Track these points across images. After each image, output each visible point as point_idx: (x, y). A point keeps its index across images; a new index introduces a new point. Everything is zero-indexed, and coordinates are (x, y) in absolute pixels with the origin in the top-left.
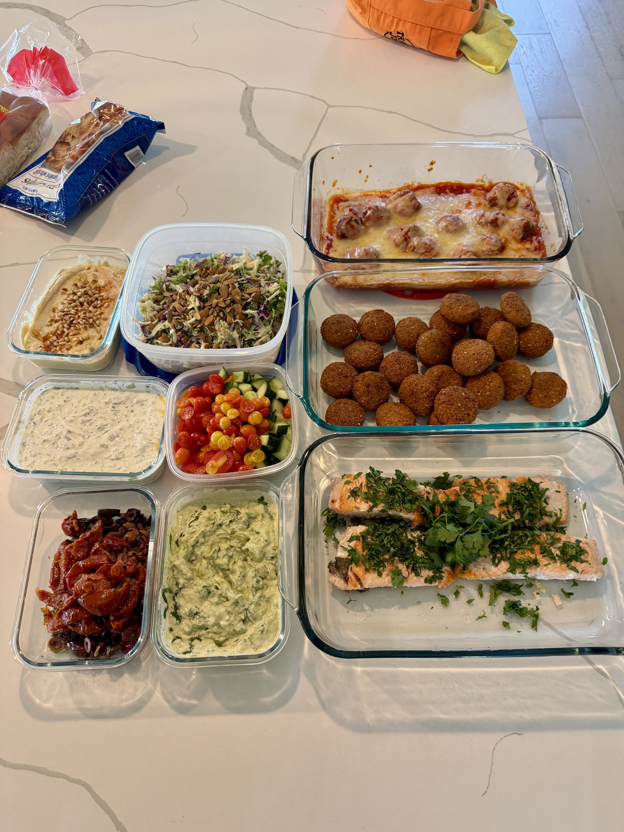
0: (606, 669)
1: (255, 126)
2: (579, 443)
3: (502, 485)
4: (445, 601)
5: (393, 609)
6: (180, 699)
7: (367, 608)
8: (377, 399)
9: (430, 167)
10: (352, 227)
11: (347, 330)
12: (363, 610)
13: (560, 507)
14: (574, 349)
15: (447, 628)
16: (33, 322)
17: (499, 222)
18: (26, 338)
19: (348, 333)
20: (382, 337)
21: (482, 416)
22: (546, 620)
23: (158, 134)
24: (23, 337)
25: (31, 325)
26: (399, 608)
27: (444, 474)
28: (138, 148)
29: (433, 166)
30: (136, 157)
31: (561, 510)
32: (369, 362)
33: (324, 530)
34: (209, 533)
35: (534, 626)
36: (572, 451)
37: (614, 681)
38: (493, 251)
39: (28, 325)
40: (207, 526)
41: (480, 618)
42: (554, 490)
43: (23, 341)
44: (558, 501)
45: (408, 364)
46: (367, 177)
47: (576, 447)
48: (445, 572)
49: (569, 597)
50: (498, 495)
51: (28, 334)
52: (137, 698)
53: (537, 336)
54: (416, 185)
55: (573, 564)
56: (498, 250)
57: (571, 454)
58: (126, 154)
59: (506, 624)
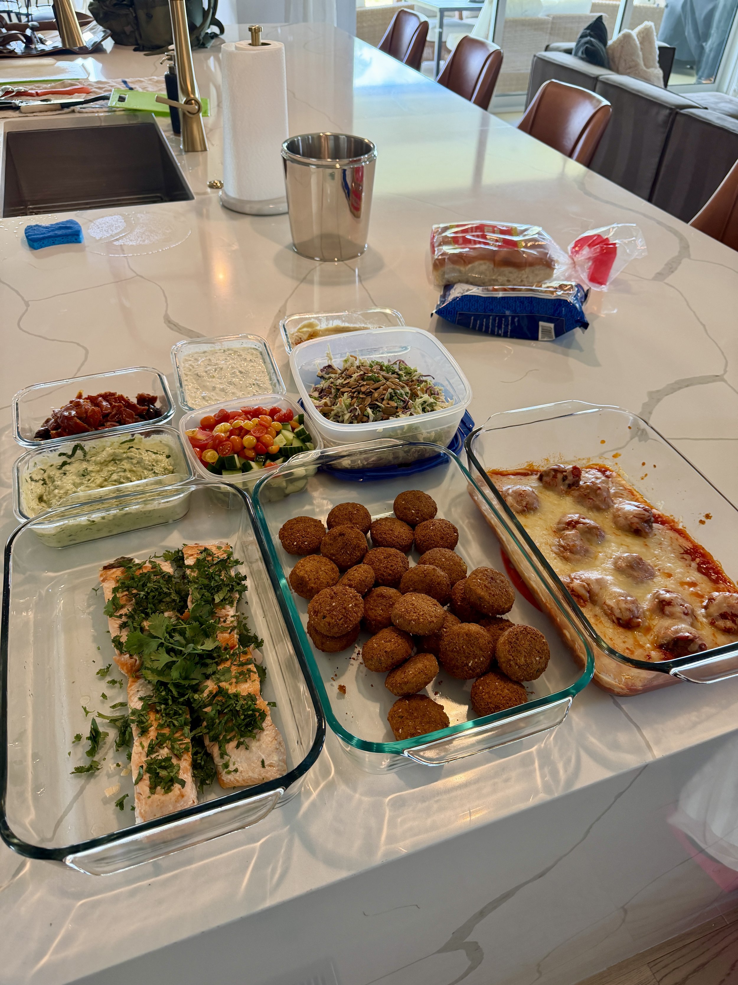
0: (24, 874)
1: (667, 395)
2: (366, 799)
3: (248, 688)
4: (103, 673)
5: (92, 631)
6: (5, 504)
7: (91, 609)
8: (332, 551)
9: (703, 519)
10: (555, 477)
11: (411, 507)
12: (89, 606)
13: (240, 769)
14: (530, 774)
15: (73, 682)
16: (322, 329)
17: (668, 609)
18: (305, 329)
19: (409, 509)
20: (420, 540)
21: (362, 672)
22: (87, 787)
23: (578, 331)
24: (304, 326)
25: (318, 328)
26: (93, 636)
27: (262, 639)
28: (552, 325)
29: (707, 521)
30: (546, 332)
31: (236, 771)
32: (379, 536)
33: (169, 552)
34: (143, 464)
35: (79, 770)
36: (349, 791)
37: (8, 886)
38: (612, 613)
39: (317, 325)
40: (149, 461)
41: (85, 709)
42: (263, 757)
43: (300, 329)
44: (249, 765)
45: (389, 566)
46: (646, 475)
47: (357, 796)
48: (133, 660)
49: (117, 806)
50: (234, 684)
51: (310, 330)
52: (6, 480)
53: (499, 692)
54: (680, 527)
55: (147, 776)
56: (618, 619)
57: (342, 788)
58: (541, 323)
59: (78, 738)
